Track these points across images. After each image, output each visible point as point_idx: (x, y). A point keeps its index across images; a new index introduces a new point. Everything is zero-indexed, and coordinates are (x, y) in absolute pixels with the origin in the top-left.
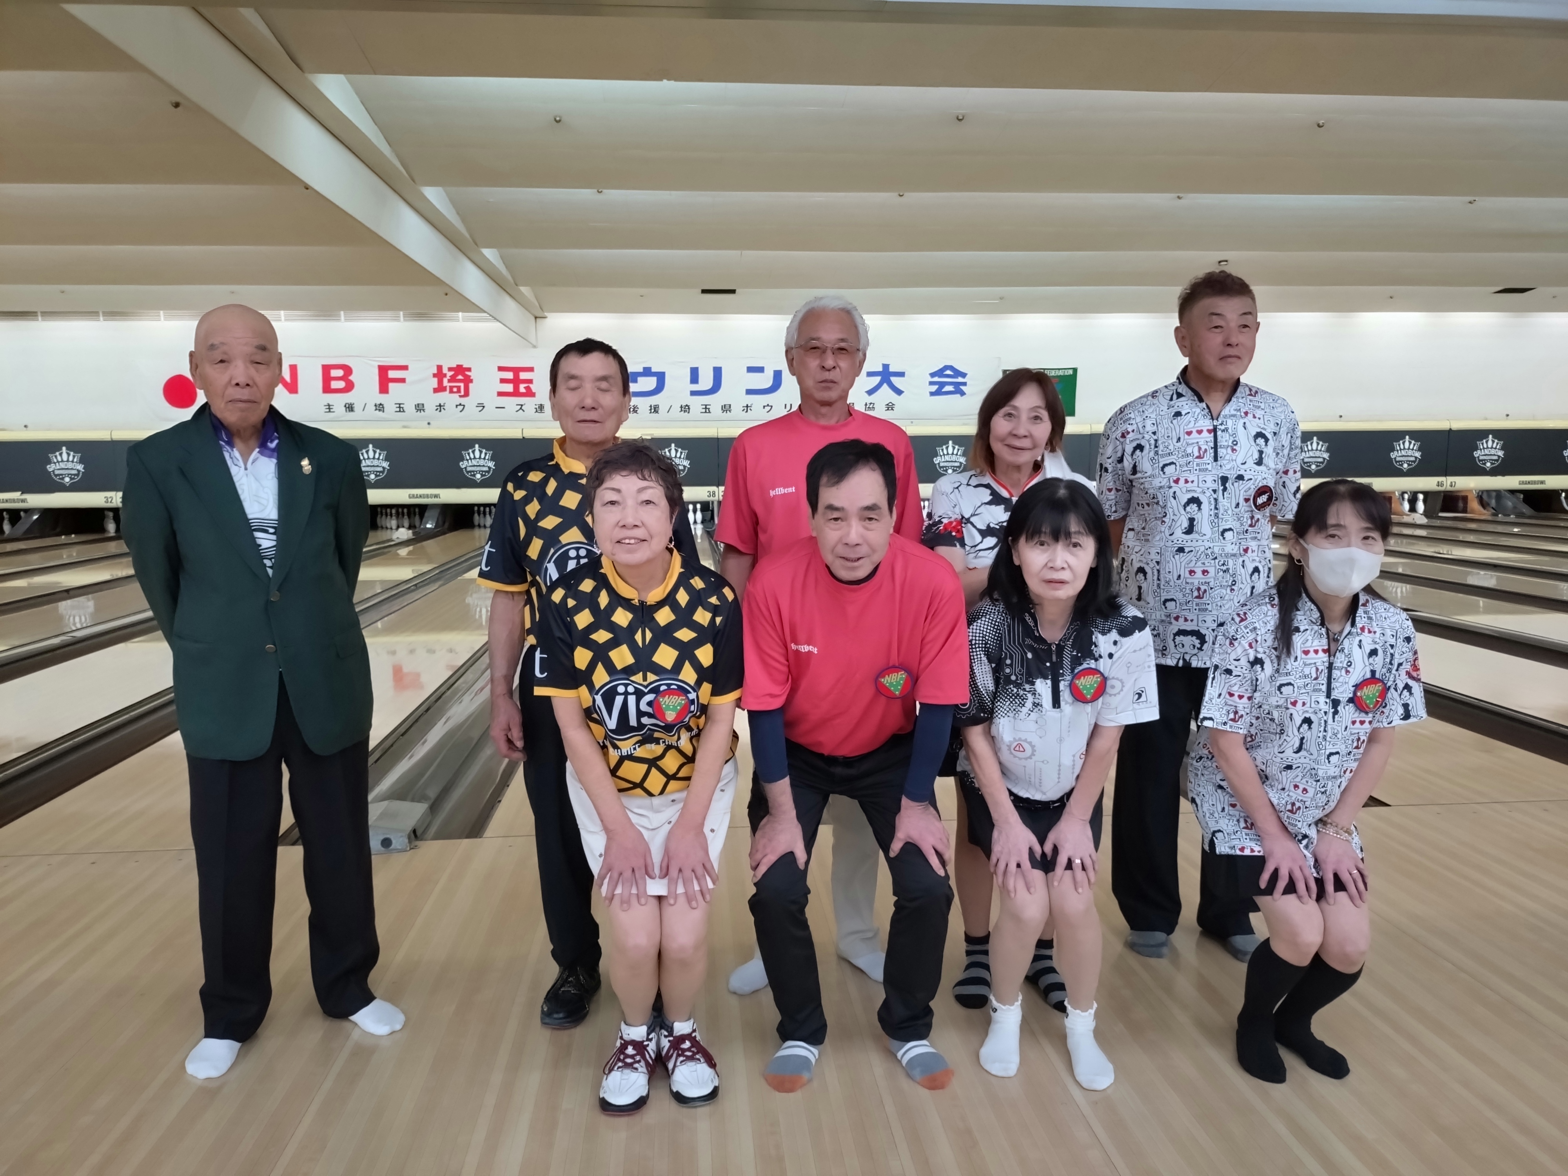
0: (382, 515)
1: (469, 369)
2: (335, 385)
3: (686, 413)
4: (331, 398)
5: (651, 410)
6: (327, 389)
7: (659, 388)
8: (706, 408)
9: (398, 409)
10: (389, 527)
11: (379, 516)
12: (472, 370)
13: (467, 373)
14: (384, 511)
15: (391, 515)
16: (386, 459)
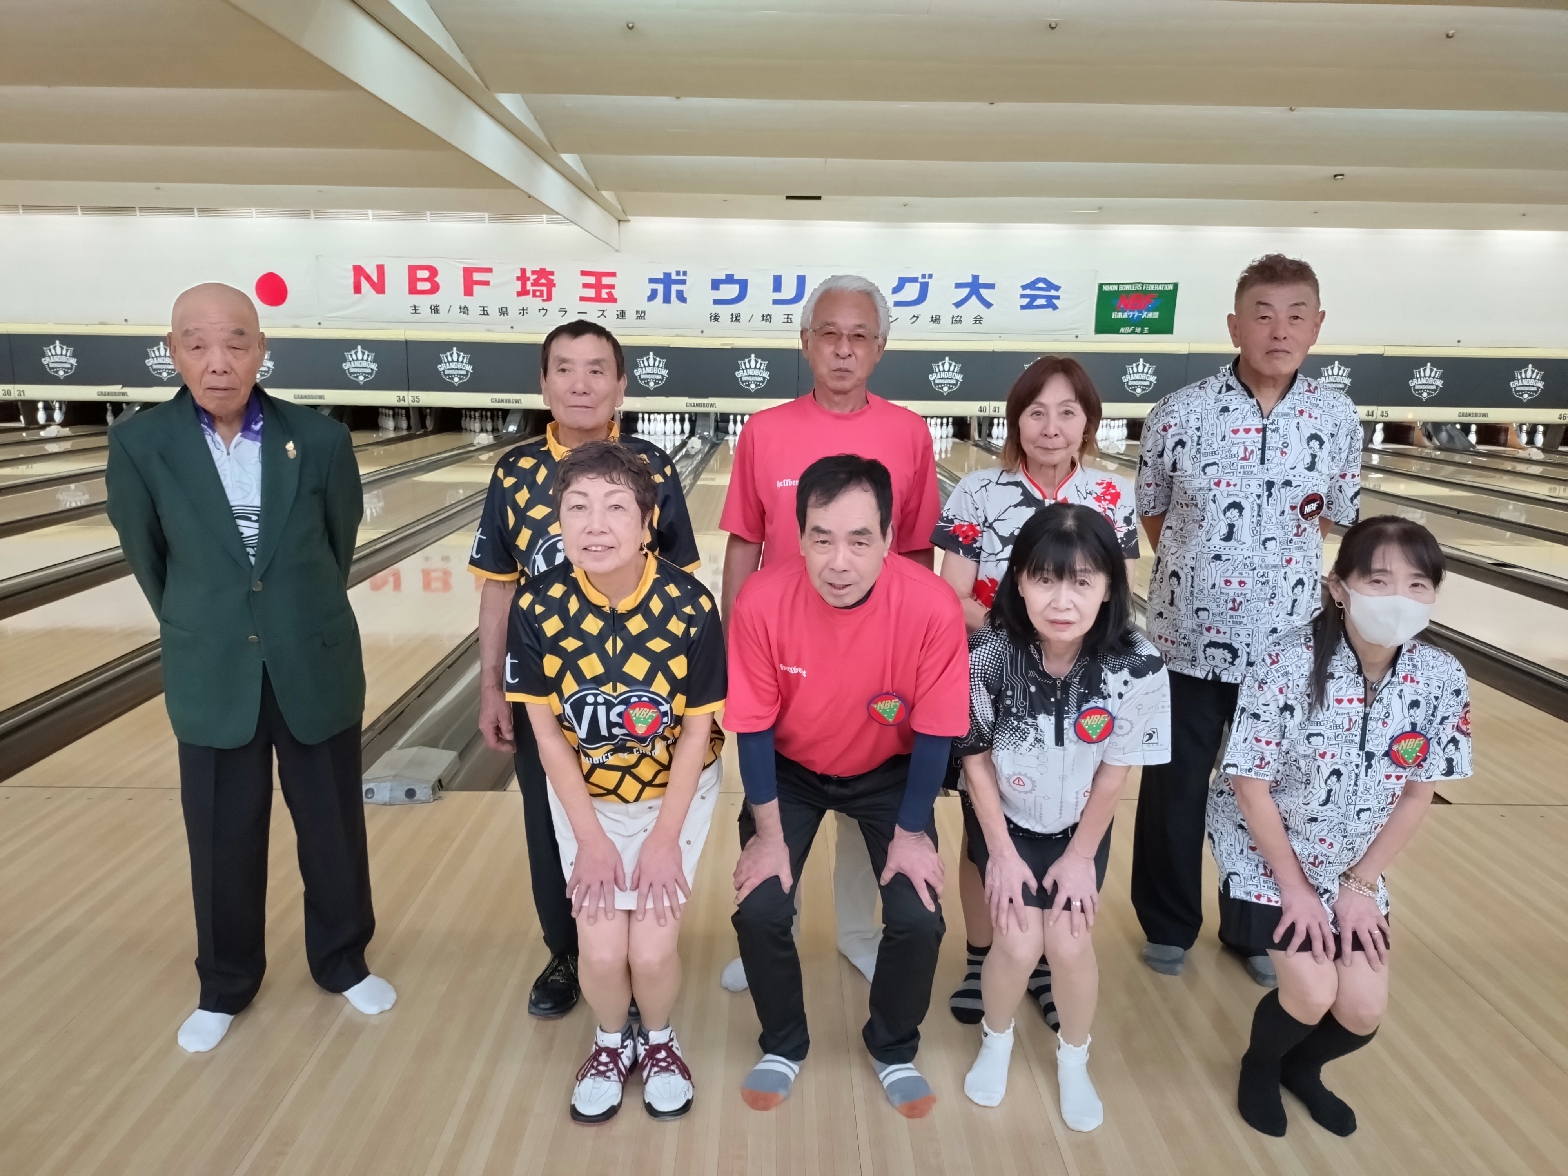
0: (466, 417)
1: (552, 273)
2: (421, 286)
3: (768, 323)
4: (417, 299)
5: (732, 318)
6: (413, 290)
7: (741, 296)
8: (788, 318)
9: (482, 312)
10: (472, 429)
11: (464, 418)
12: (555, 273)
13: (551, 277)
14: (468, 413)
15: (475, 418)
16: (470, 363)
